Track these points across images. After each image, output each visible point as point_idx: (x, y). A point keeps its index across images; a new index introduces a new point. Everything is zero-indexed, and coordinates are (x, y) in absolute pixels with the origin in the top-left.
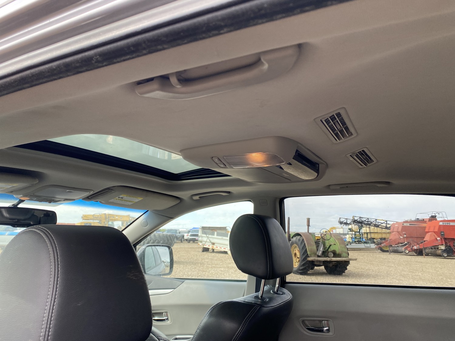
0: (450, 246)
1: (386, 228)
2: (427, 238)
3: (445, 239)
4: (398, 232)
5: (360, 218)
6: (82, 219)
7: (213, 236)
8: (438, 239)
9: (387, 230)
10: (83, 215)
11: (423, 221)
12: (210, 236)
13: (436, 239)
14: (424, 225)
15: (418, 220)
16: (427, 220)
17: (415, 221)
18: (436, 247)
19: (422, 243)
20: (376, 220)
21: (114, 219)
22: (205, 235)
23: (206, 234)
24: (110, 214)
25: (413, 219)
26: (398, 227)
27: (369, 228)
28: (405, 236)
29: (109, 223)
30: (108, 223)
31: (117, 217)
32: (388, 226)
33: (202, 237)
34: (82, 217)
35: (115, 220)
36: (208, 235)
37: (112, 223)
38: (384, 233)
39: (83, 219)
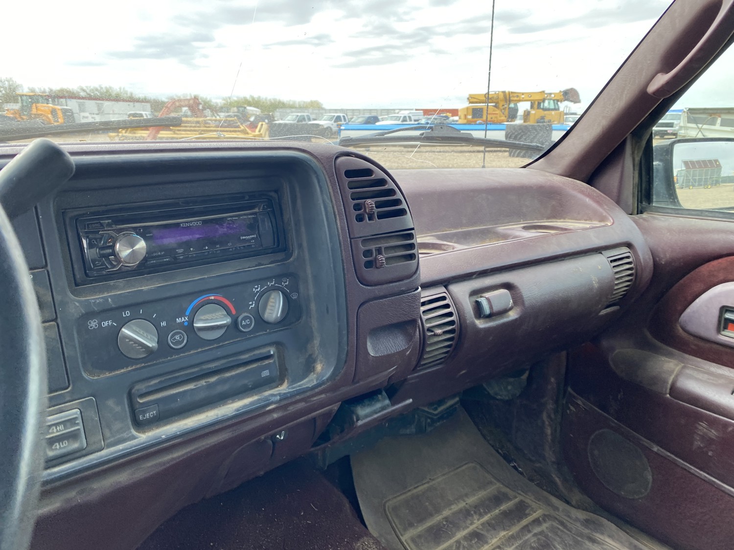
6: (468, 102)
7: (712, 127)
10: (470, 95)
12: (705, 126)
21: (518, 99)
22: (694, 125)
23: (697, 123)
24: (512, 93)
29: (510, 106)
30: (509, 104)
31: (523, 96)
33: (686, 128)
34: (468, 99)
35: (520, 101)
36: (700, 126)
37: (516, 105)
39: (471, 102)
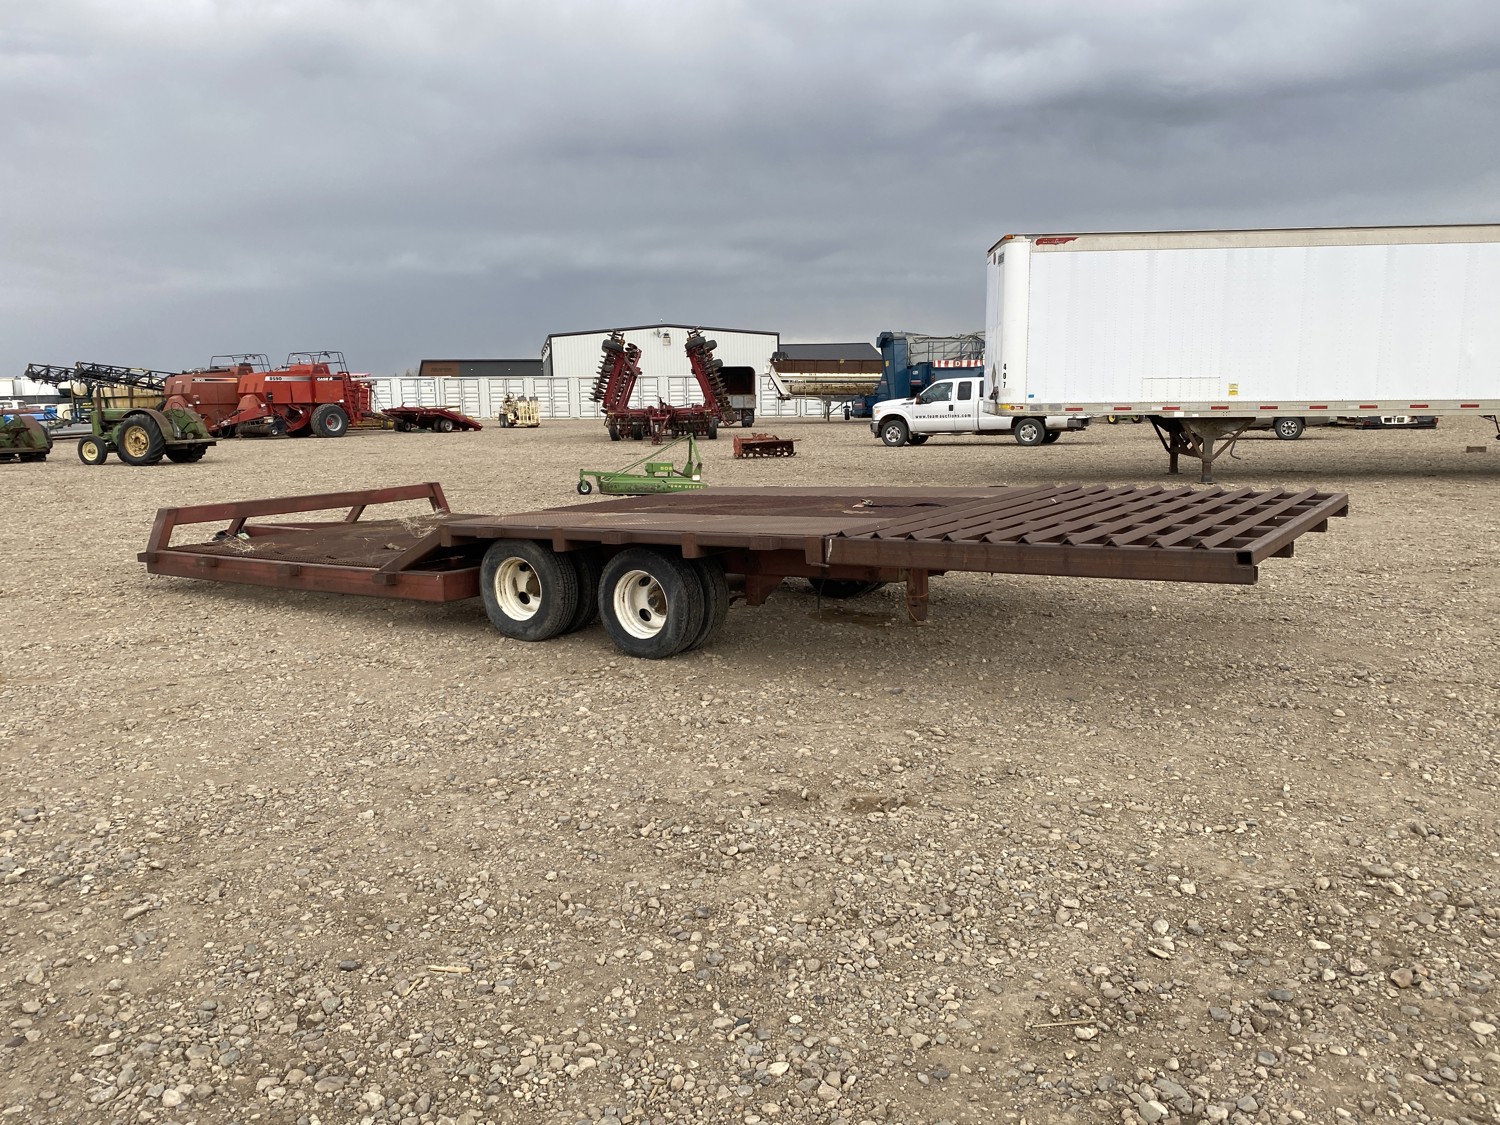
0: (281, 417)
1: (151, 386)
2: (246, 403)
3: (274, 405)
4: (183, 395)
5: (93, 365)
8: (263, 405)
9: (149, 391)
11: (227, 372)
13: (260, 406)
14: (234, 380)
15: (215, 371)
16: (236, 370)
17: (211, 372)
18: (259, 421)
19: (236, 414)
20: (128, 370)
25: (207, 368)
26: (183, 386)
27: (112, 387)
28: (198, 403)
32: (155, 382)
38: (144, 397)
